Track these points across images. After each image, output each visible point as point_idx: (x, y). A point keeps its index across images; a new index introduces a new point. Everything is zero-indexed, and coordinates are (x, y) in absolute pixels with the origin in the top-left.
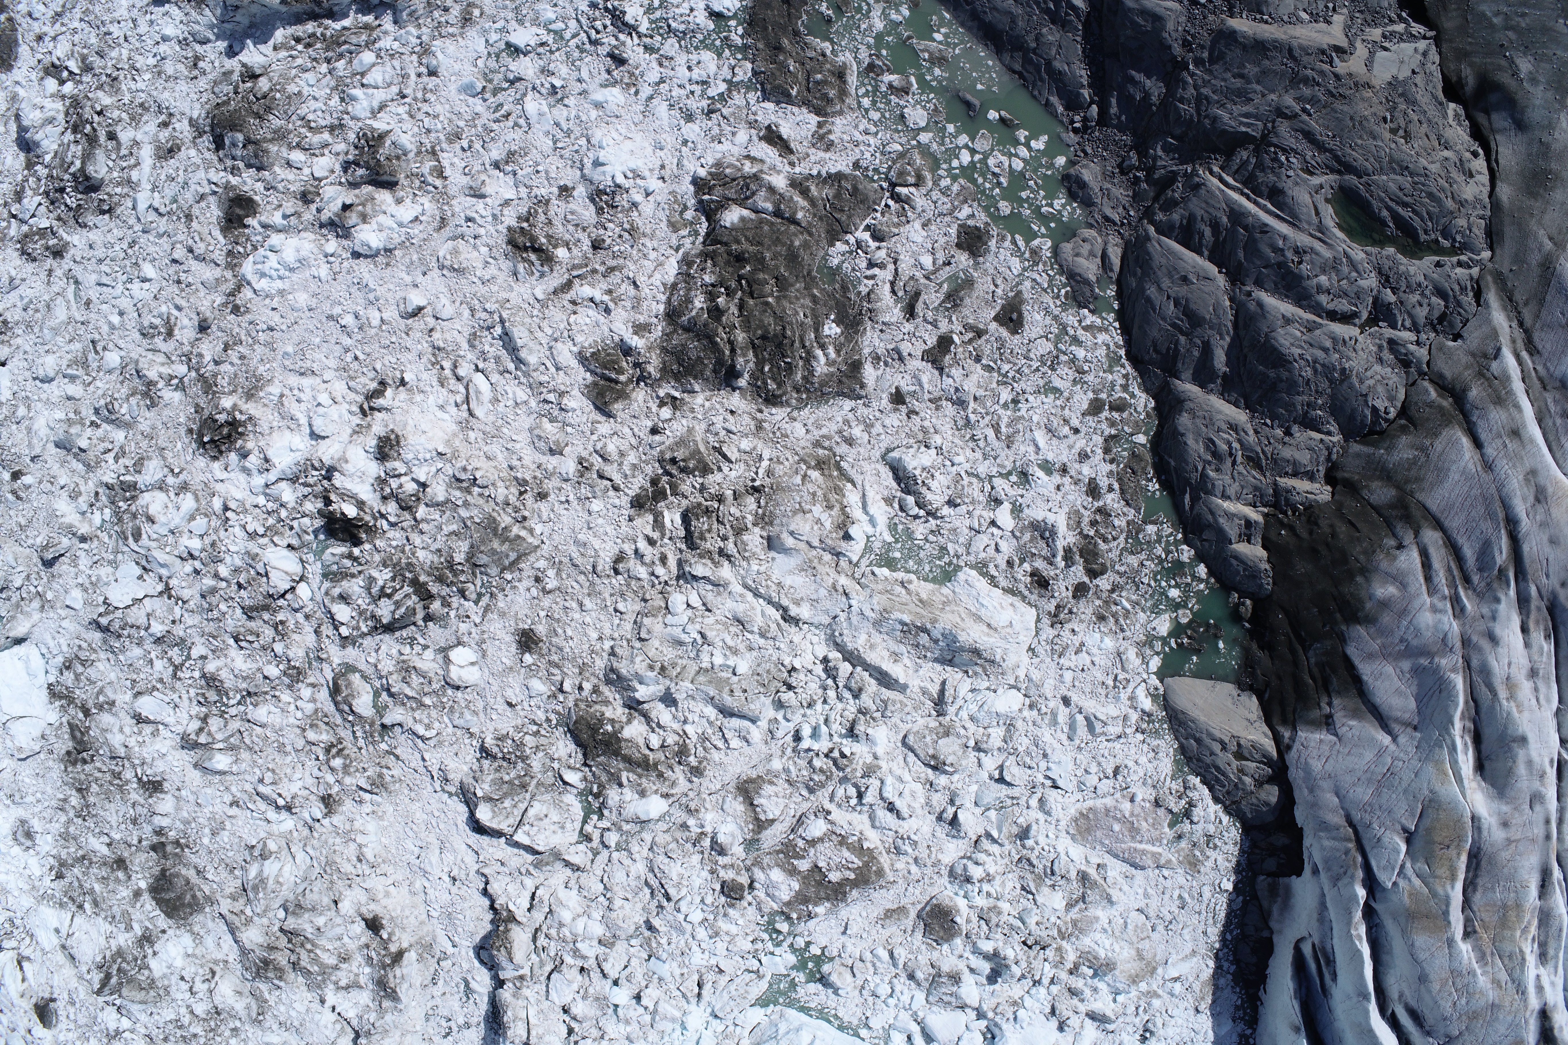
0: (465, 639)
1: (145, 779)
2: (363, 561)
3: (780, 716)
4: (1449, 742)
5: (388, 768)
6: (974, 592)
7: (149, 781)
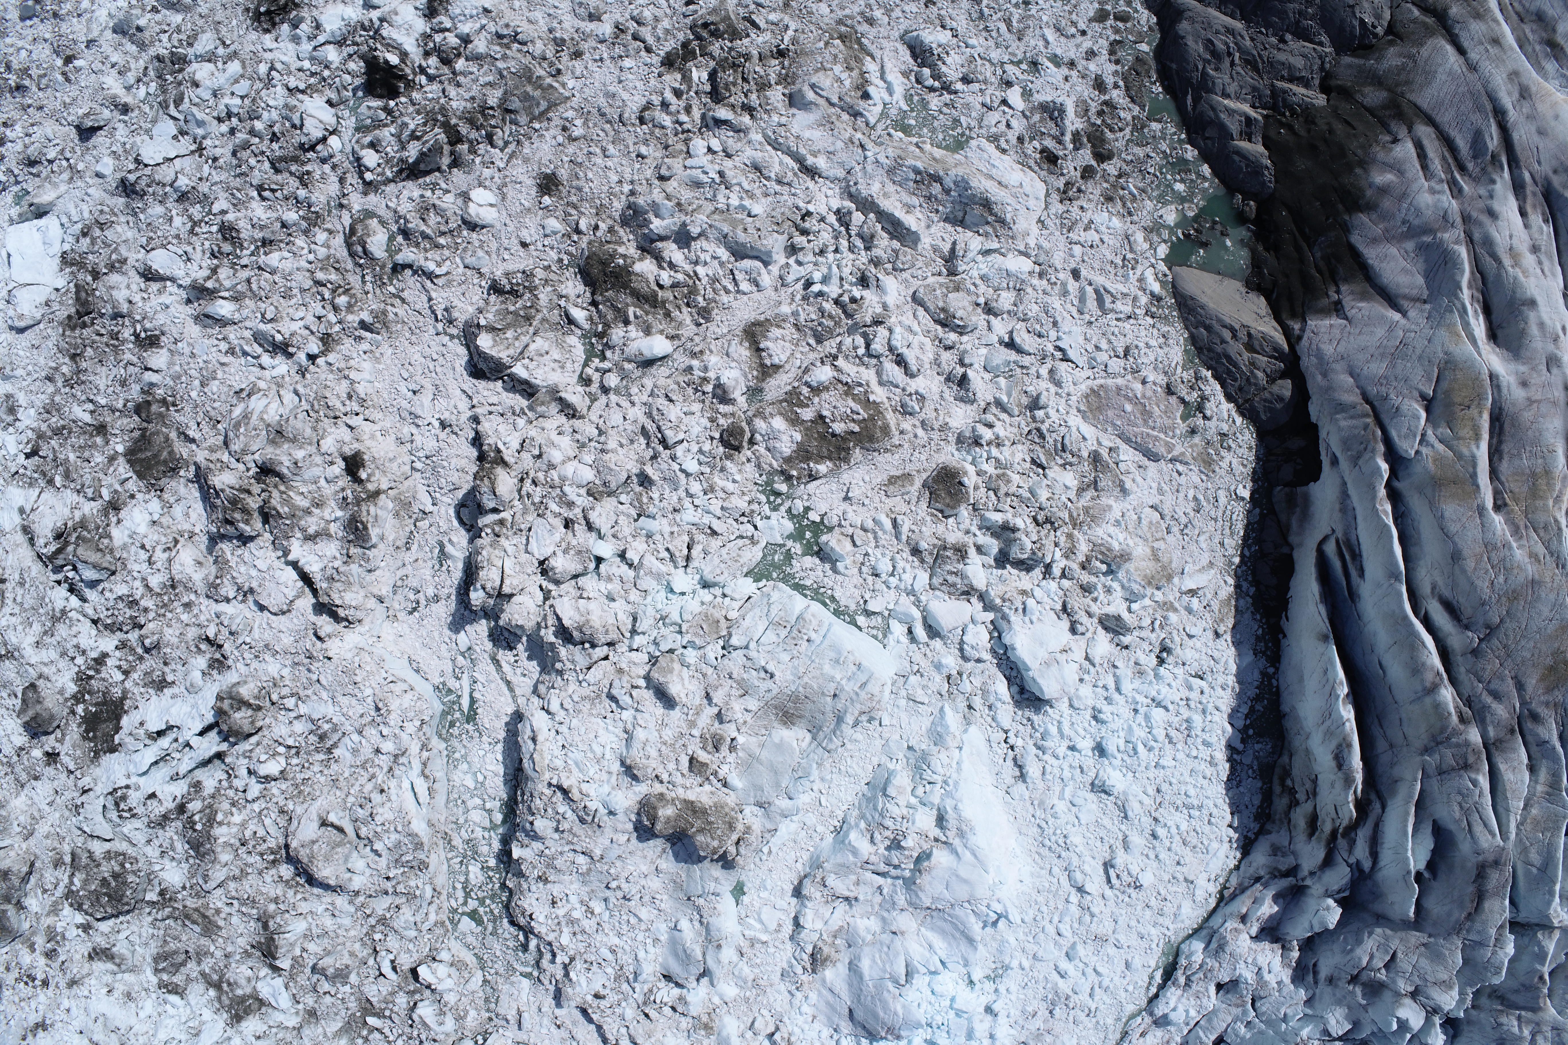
0: (487, 183)
1: (143, 335)
2: (397, 114)
3: (792, 261)
4: (1459, 306)
5: (393, 305)
6: (985, 156)
7: (147, 337)
